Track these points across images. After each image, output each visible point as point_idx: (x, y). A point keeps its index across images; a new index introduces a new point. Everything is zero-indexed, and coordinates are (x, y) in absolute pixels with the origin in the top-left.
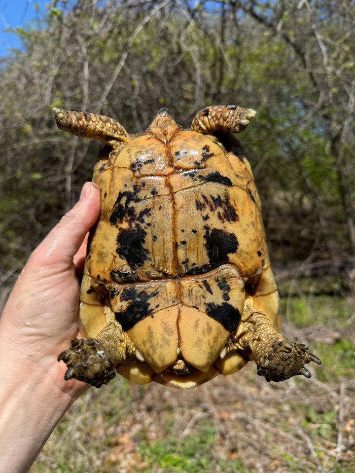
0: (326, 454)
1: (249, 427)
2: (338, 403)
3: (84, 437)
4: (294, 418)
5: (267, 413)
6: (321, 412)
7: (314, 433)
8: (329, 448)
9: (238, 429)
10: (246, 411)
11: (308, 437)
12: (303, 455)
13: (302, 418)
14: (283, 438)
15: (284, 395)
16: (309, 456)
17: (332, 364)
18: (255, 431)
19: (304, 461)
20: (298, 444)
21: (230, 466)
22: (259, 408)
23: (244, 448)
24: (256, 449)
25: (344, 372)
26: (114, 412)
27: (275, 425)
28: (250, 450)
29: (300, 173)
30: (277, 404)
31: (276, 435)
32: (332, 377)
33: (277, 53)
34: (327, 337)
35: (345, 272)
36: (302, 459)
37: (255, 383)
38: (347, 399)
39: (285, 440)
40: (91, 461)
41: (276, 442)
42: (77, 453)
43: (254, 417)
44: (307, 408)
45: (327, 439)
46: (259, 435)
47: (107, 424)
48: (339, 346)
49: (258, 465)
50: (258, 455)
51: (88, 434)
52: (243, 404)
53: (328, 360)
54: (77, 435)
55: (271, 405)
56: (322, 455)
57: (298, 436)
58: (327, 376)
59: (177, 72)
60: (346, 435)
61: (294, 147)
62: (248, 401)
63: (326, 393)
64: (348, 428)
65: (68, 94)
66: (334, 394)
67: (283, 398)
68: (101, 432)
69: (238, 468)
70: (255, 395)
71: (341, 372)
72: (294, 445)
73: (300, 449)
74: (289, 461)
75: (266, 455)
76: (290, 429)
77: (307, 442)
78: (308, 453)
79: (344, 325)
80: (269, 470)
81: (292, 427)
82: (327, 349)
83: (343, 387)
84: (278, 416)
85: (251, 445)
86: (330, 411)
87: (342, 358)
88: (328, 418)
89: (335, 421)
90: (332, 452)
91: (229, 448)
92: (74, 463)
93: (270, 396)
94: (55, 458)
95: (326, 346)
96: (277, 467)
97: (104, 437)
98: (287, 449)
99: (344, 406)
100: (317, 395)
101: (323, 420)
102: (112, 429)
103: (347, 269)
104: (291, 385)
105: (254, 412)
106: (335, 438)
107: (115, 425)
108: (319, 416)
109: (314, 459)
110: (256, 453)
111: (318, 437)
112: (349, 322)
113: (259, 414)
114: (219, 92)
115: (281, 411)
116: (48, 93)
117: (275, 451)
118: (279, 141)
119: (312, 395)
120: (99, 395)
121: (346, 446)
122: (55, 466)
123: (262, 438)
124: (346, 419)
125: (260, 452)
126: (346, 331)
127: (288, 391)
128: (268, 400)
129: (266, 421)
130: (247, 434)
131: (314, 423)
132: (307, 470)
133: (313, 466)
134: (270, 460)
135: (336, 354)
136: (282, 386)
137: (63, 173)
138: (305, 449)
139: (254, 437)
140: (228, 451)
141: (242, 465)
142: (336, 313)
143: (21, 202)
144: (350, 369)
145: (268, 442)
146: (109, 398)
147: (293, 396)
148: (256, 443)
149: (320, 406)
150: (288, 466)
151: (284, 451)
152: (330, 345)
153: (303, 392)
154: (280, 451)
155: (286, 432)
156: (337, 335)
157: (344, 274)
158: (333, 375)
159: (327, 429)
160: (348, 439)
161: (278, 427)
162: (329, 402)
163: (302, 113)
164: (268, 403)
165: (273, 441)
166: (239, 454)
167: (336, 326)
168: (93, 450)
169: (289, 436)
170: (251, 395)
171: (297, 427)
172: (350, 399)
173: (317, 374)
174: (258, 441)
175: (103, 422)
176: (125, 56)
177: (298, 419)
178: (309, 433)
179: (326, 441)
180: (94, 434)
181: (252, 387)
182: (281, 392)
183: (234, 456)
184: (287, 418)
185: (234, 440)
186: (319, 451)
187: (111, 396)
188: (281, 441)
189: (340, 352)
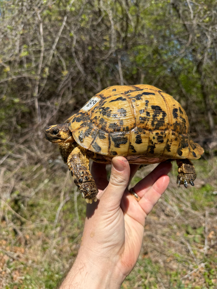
0: (198, 252)
1: (154, 239)
2: (204, 222)
3: (58, 252)
4: (180, 232)
5: (164, 231)
6: (195, 228)
7: (191, 240)
8: (200, 248)
9: (148, 242)
10: (152, 230)
11: (188, 242)
12: (186, 253)
13: (184, 232)
14: (174, 244)
15: (173, 220)
16: (189, 253)
17: (201, 200)
18: (157, 241)
19: (186, 257)
20: (182, 248)
21: (144, 263)
22: (159, 229)
23: (151, 252)
24: (158, 252)
25: (207, 204)
26: (75, 236)
27: (169, 237)
28: (155, 253)
29: (178, 85)
30: (169, 225)
31: (169, 243)
32: (200, 207)
33: (162, 8)
34: (197, 184)
35: (207, 145)
36: (185, 255)
37: (156, 214)
38: (209, 219)
39: (175, 245)
40: (63, 266)
41: (170, 247)
42: (55, 261)
43: (156, 234)
44: (187, 226)
45: (198, 243)
46: (160, 244)
47: (71, 244)
48: (204, 189)
49: (160, 261)
50: (160, 255)
51: (61, 250)
52: (150, 227)
53: (198, 197)
54: (54, 251)
55: (166, 226)
56: (196, 252)
57: (182, 243)
58: (198, 207)
59: (99, 25)
60: (210, 240)
61: (174, 68)
62: (153, 225)
63: (197, 216)
64: (211, 236)
65: (31, 44)
66: (202, 217)
67: (172, 222)
68: (68, 248)
69: (149, 263)
70: (157, 221)
71: (205, 204)
72: (180, 248)
73: (184, 250)
74: (178, 257)
75: (164, 254)
76: (177, 239)
77: (187, 246)
78: (188, 252)
79: (207, 176)
80: (166, 263)
81: (178, 238)
82: (197, 191)
83: (207, 213)
84: (170, 232)
85: (155, 249)
86: (200, 227)
87: (206, 196)
88: (199, 231)
89: (203, 232)
90: (202, 250)
91: (143, 252)
92: (54, 268)
93: (165, 221)
94: (42, 266)
95: (197, 189)
96: (171, 261)
97: (70, 251)
98: (176, 250)
99: (208, 224)
100: (192, 218)
101: (196, 232)
102: (74, 246)
103: (208, 143)
104: (177, 214)
105: (156, 231)
106: (203, 242)
107: (76, 244)
108: (194, 230)
109: (191, 255)
110: (158, 254)
111: (193, 242)
112: (210, 174)
113: (159, 232)
114: (126, 37)
115: (172, 229)
116: (17, 44)
117: (169, 252)
118: (165, 65)
119: (190, 218)
120: (65, 227)
121: (210, 246)
122: (43, 270)
123: (162, 245)
124: (209, 231)
125: (161, 253)
126: (208, 180)
127: (175, 218)
128: (164, 224)
129: (163, 235)
130: (153, 244)
131: (191, 234)
132: (188, 261)
133: (191, 259)
134: (167, 257)
135: (203, 193)
136: (172, 215)
137: (32, 96)
138: (186, 249)
139: (157, 245)
140: (143, 254)
141: (151, 261)
142: (202, 169)
143: (6, 113)
144: (211, 202)
145: (165, 247)
146: (71, 228)
147: (179, 220)
148: (158, 248)
149: (194, 225)
150: (177, 260)
151: (174, 252)
152: (199, 189)
153: (184, 217)
154: (172, 252)
155: (175, 240)
156: (203, 183)
157: (206, 146)
158: (201, 206)
159: (198, 238)
160: (211, 242)
161: (170, 238)
162: (199, 222)
163: (179, 47)
164: (164, 225)
165: (168, 246)
166: (149, 255)
167: (202, 177)
168: (64, 259)
169: (177, 243)
170: (154, 221)
171: (181, 238)
172: (211, 219)
173: (192, 206)
174: (160, 247)
175: (69, 243)
176: (65, 18)
177: (182, 233)
178: (188, 241)
179: (198, 244)
180: (64, 250)
181: (155, 216)
182: (171, 218)
183: (146, 257)
184: (175, 233)
185: (146, 248)
186: (194, 250)
187: (72, 227)
188: (172, 246)
189: (205, 192)
